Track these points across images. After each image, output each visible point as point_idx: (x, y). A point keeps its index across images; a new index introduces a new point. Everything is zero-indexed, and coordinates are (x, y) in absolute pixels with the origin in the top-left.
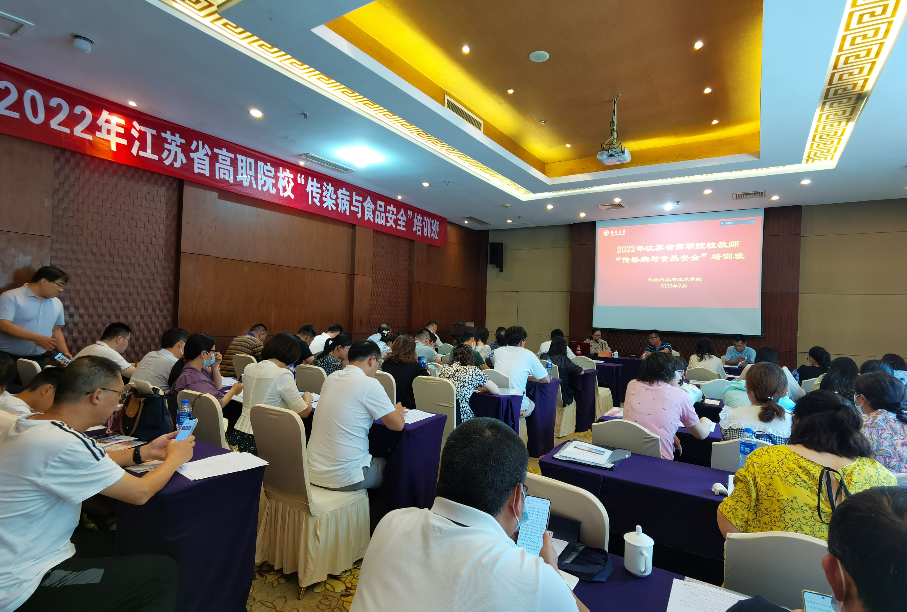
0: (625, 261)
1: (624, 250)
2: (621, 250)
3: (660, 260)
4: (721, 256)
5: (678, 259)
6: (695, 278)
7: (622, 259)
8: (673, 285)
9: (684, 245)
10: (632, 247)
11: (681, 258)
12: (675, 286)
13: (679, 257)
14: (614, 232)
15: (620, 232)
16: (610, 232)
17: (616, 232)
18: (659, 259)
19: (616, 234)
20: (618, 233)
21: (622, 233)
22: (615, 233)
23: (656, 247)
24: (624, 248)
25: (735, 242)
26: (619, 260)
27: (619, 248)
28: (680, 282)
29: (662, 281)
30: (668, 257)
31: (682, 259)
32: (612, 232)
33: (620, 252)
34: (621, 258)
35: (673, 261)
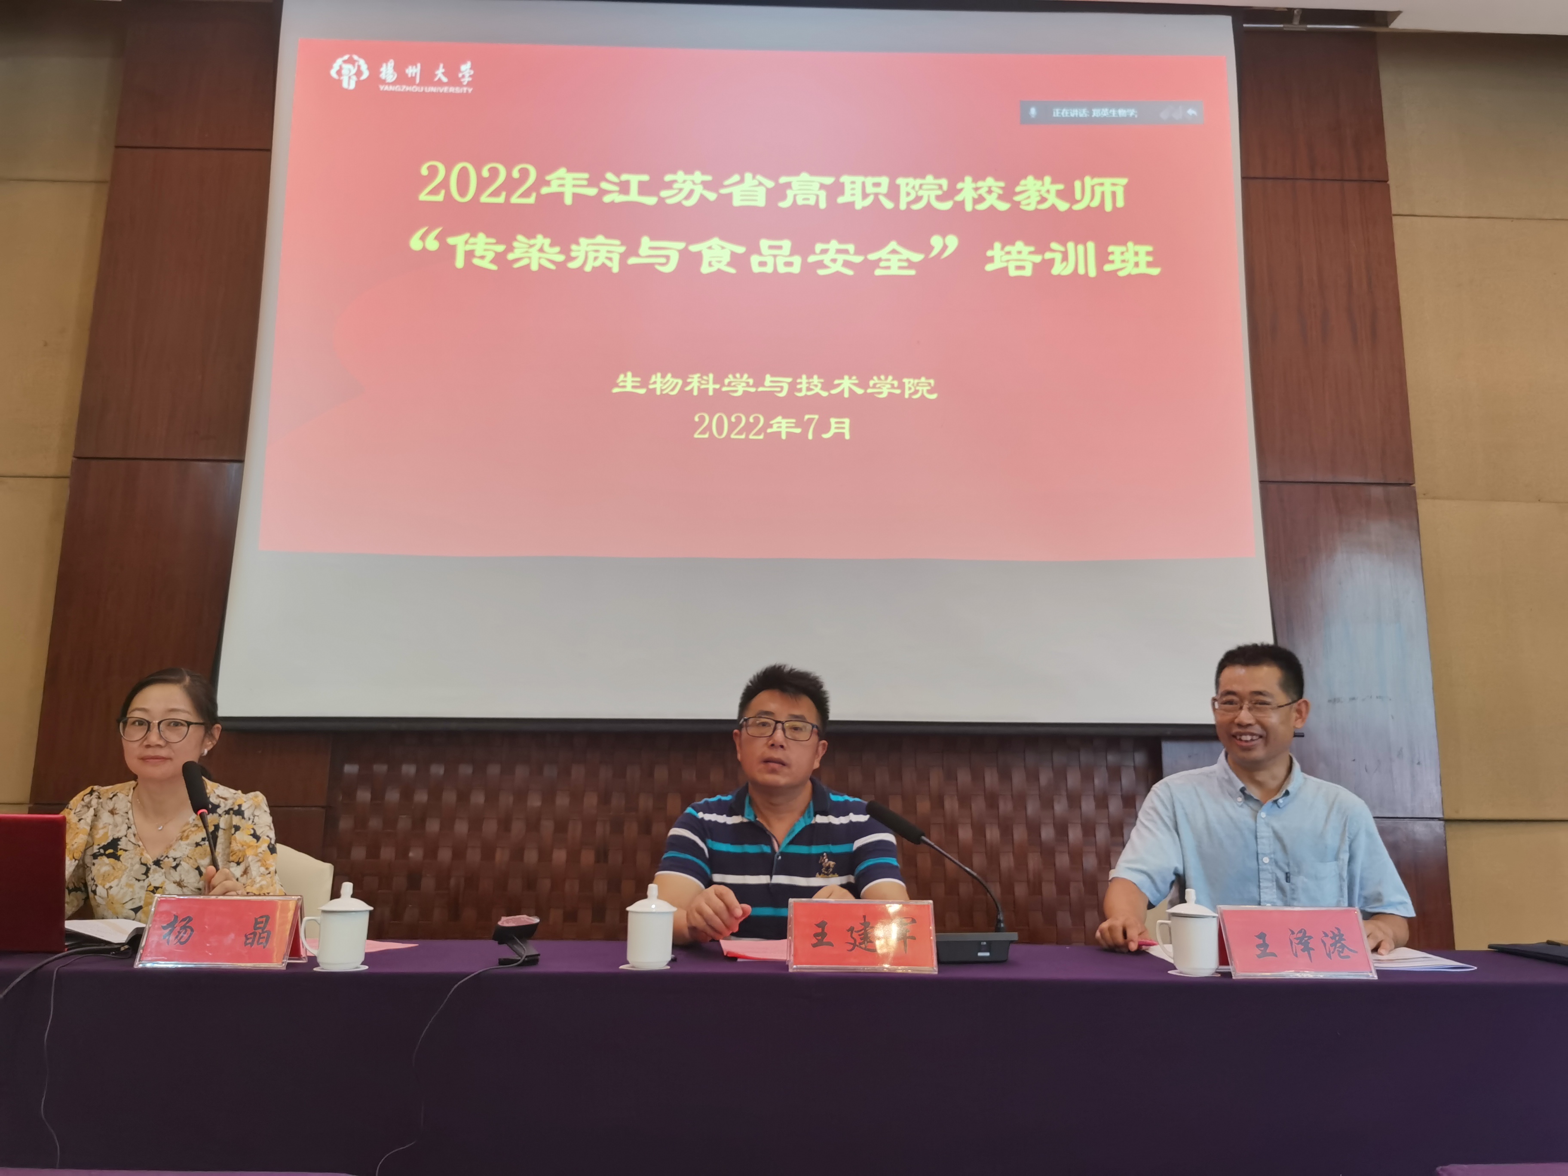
0: (469, 255)
1: (463, 188)
2: (445, 184)
3: (690, 261)
4: (1038, 259)
5: (797, 260)
6: (899, 377)
7: (451, 241)
8: (769, 418)
9: (829, 180)
10: (516, 174)
11: (812, 259)
12: (782, 426)
13: (802, 248)
14: (399, 69)
15: (440, 73)
16: (375, 69)
17: (413, 71)
18: (683, 253)
19: (411, 81)
20: (427, 78)
21: (454, 80)
22: (402, 78)
23: (669, 185)
24: (463, 177)
25: (1108, 181)
26: (432, 245)
27: (433, 171)
28: (813, 404)
29: (703, 392)
30: (740, 250)
31: (821, 264)
32: (388, 72)
33: (440, 198)
34: (440, 238)
35: (769, 269)
